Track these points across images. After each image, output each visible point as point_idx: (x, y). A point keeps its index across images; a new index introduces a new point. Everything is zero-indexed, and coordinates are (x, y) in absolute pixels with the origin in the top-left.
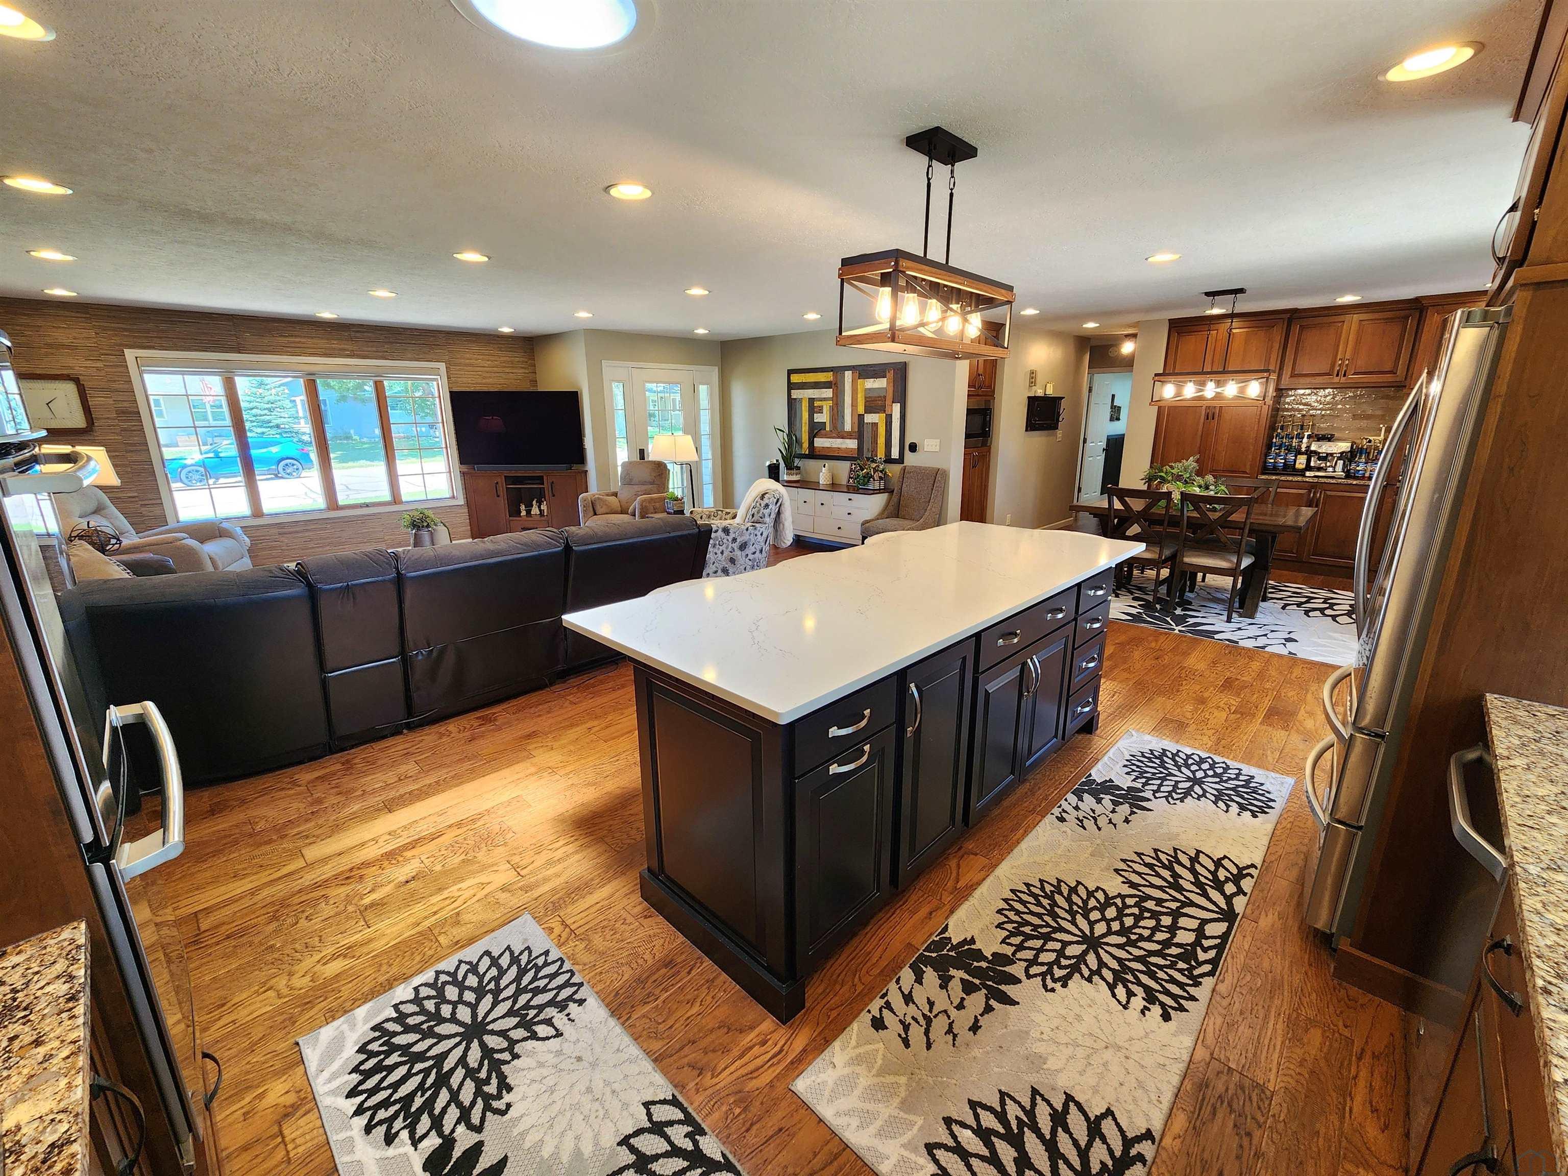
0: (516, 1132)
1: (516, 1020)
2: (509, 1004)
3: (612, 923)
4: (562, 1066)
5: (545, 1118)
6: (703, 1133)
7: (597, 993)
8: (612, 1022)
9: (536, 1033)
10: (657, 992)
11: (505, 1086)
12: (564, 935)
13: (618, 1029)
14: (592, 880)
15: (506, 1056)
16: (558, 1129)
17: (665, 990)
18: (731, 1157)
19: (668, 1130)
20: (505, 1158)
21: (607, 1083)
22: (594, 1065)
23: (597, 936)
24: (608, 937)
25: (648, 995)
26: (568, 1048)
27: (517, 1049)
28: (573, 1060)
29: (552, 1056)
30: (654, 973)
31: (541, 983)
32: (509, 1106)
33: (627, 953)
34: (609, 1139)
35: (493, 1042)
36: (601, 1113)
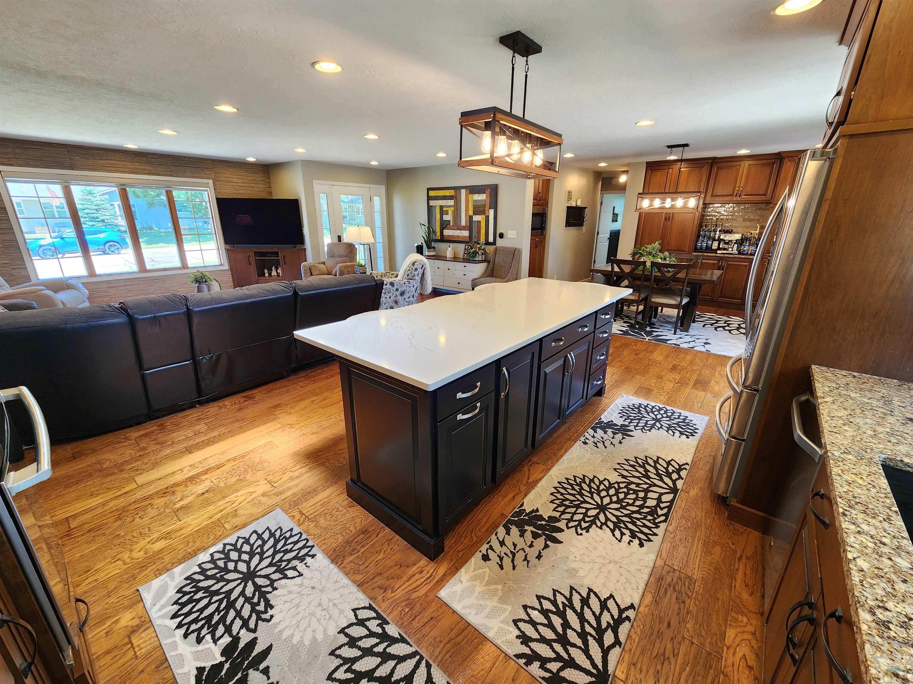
0: (277, 630)
1: (274, 569)
2: (269, 560)
3: (330, 511)
4: (303, 593)
5: (294, 621)
6: (387, 623)
7: (323, 550)
8: (332, 566)
9: (287, 575)
10: (358, 548)
11: (269, 605)
12: (302, 520)
13: (336, 570)
14: (317, 487)
15: (269, 589)
16: (302, 627)
17: (363, 546)
18: (404, 635)
19: (367, 623)
20: (271, 646)
21: (330, 600)
22: (322, 591)
23: (321, 519)
24: (328, 519)
25: (353, 550)
26: (306, 582)
27: (276, 584)
28: (310, 589)
29: (297, 587)
30: (356, 537)
31: (289, 547)
32: (272, 616)
33: (339, 527)
34: (333, 630)
35: (260, 581)
36: (327, 617)
